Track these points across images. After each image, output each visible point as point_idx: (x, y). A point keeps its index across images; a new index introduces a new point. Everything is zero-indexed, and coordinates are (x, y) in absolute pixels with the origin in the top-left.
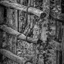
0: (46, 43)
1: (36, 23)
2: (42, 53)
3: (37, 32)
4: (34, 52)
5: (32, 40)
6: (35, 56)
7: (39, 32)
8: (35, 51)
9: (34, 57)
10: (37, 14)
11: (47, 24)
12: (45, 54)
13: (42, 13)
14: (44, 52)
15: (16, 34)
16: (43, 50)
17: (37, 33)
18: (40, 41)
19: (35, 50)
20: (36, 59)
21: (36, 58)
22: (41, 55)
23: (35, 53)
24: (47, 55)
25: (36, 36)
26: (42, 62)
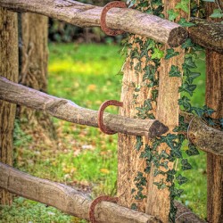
0: (176, 134)
1: (132, 63)
2: (164, 170)
3: (136, 93)
4: (122, 166)
5: (126, 125)
6: (128, 179)
7: (146, 96)
8: (129, 162)
9: (124, 182)
10: (150, 31)
11: (181, 67)
12: (173, 171)
13: (176, 29)
14: (171, 165)
15: (41, 101)
16: (168, 158)
17: (135, 97)
18: (161, 128)
19: (129, 158)
20: (133, 190)
21: (133, 186)
22: (160, 176)
23: (129, 170)
24: (180, 175)
25: (132, 111)
26: (165, 200)
